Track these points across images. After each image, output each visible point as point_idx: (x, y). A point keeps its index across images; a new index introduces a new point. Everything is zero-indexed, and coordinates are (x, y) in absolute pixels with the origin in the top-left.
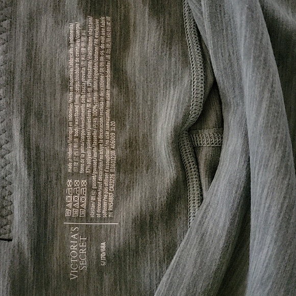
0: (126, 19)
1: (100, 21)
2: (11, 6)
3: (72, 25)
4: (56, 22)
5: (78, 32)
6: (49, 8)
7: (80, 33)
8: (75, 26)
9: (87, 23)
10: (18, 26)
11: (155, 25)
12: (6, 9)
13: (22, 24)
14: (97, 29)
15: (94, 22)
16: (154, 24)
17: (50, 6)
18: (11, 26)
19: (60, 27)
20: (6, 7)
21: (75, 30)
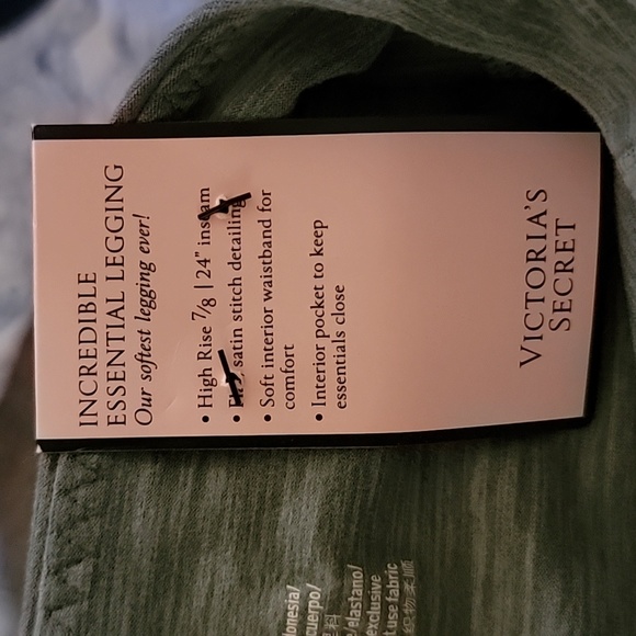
0: (461, 563)
1: (385, 581)
2: (102, 515)
3: (295, 595)
4: (245, 581)
5: (313, 620)
6: (224, 532)
7: (321, 624)
8: (305, 599)
9: (346, 591)
10: (117, 583)
11: (557, 599)
12: (83, 526)
13: (131, 578)
14: (375, 610)
15: (367, 586)
16: (552, 596)
17: (231, 526)
18: (94, 582)
19: (254, 596)
20: (85, 519)
21: (304, 612)
